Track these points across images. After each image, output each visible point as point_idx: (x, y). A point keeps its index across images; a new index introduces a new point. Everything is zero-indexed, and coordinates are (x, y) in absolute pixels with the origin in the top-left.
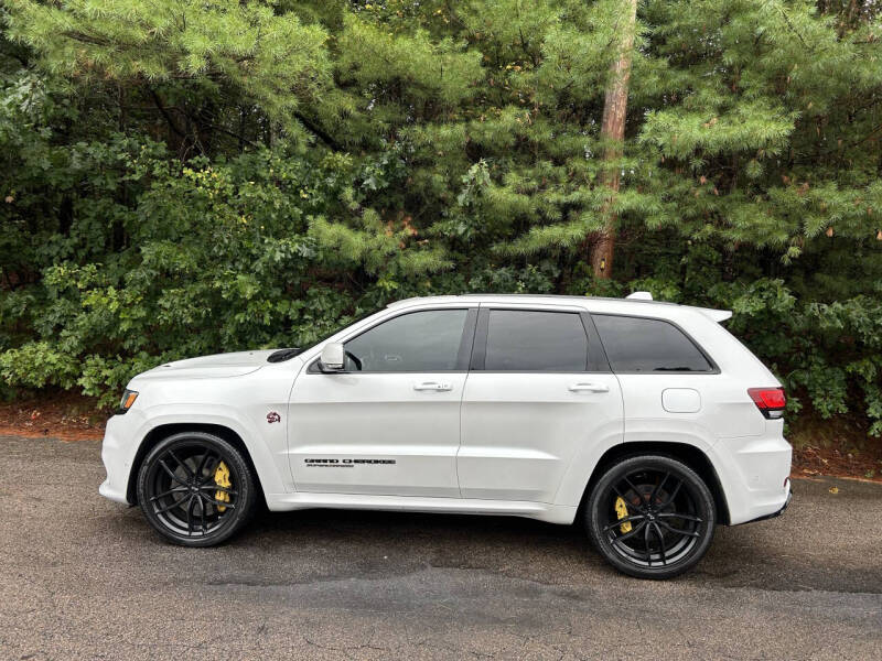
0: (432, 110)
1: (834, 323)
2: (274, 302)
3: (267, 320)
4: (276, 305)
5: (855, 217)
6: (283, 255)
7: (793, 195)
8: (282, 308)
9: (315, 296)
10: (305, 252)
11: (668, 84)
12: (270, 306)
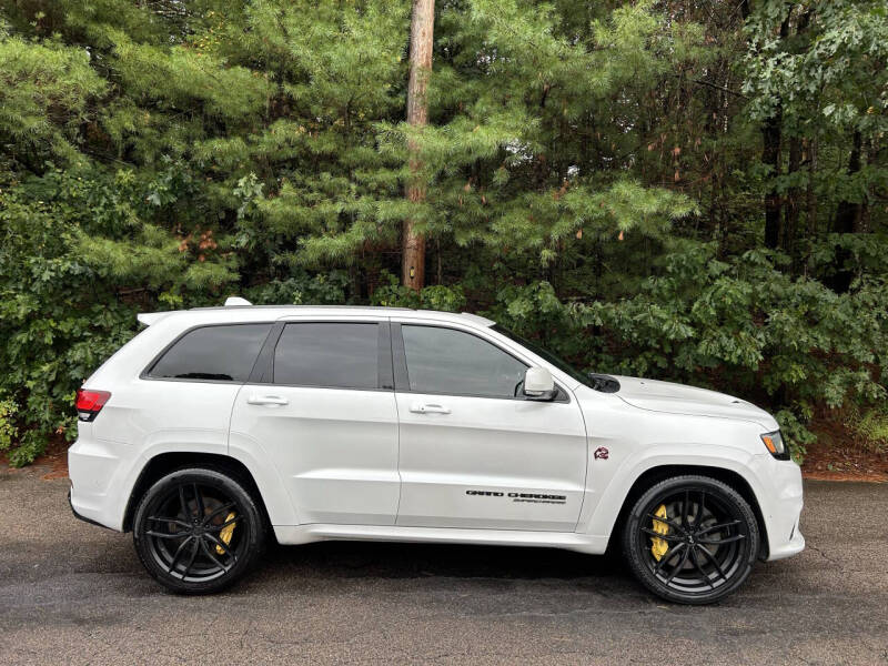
0: (219, 126)
1: (595, 321)
2: (57, 321)
3: (49, 339)
4: (58, 324)
5: (600, 219)
6: (53, 274)
7: (548, 200)
8: (64, 327)
9: (100, 312)
10: (77, 269)
11: (454, 94)
12: (53, 325)
